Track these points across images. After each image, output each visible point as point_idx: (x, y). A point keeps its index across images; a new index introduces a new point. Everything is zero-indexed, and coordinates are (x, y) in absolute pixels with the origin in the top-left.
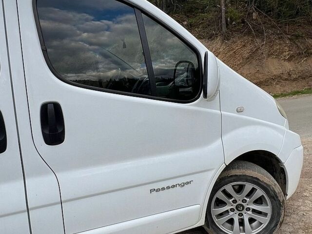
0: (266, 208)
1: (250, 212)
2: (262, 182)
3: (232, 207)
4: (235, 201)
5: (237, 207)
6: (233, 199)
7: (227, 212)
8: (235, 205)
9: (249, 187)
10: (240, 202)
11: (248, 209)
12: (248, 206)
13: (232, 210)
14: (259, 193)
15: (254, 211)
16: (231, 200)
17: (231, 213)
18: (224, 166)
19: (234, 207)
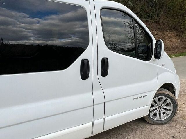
0: (171, 108)
1: (163, 110)
2: (170, 96)
3: (156, 108)
4: (158, 105)
5: (158, 108)
6: (157, 104)
7: (154, 110)
8: (158, 107)
9: (164, 98)
10: (160, 105)
11: (163, 108)
12: (163, 107)
13: (156, 109)
14: (169, 101)
15: (165, 109)
16: (156, 105)
17: (156, 111)
18: (157, 89)
19: (157, 108)
